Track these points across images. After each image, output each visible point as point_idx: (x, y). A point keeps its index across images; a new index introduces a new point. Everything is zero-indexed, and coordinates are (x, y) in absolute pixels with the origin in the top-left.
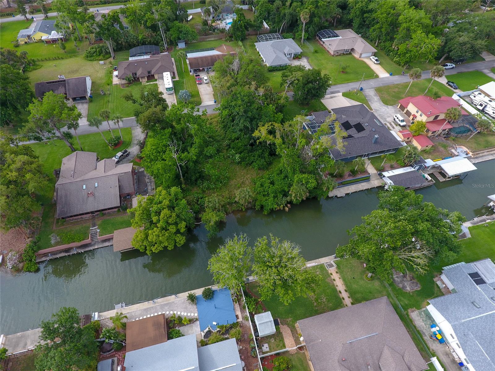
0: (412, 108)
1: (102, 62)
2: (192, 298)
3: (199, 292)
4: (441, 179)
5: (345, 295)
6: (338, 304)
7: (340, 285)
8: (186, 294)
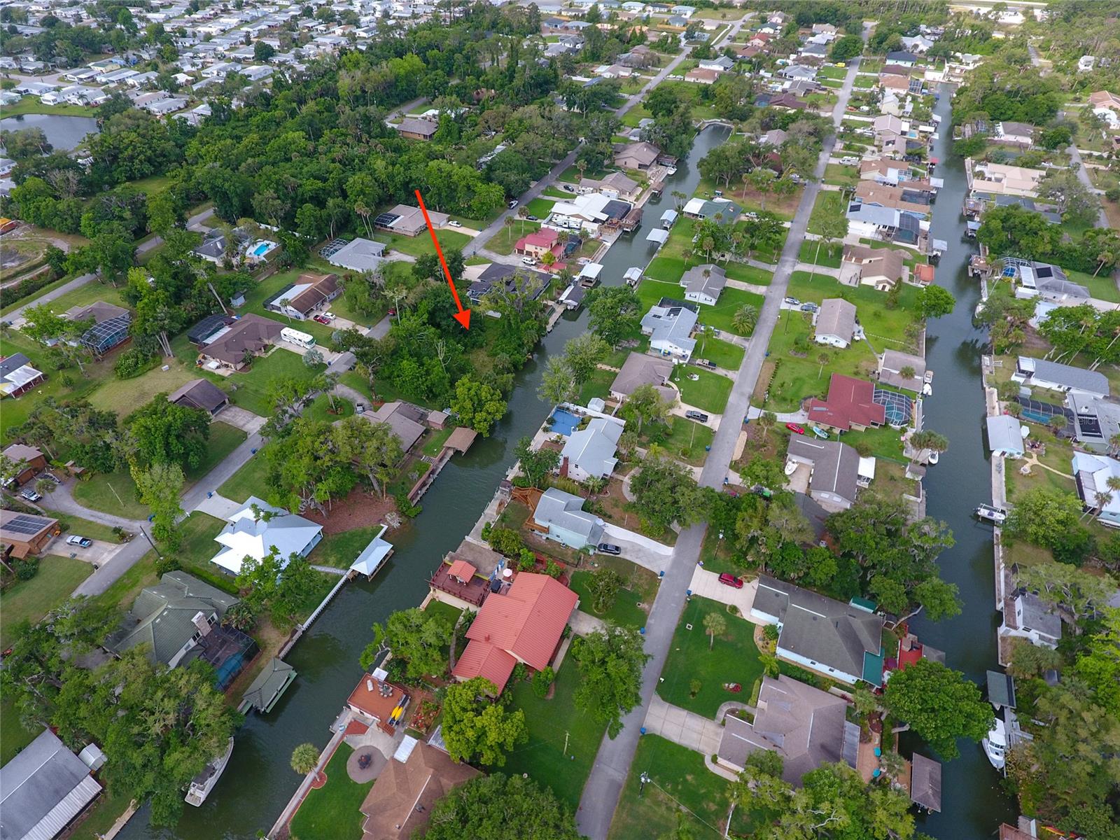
0: (529, 248)
1: (165, 367)
2: (546, 430)
3: (545, 424)
4: (591, 285)
5: (613, 369)
6: (616, 374)
7: (608, 368)
8: (540, 430)
